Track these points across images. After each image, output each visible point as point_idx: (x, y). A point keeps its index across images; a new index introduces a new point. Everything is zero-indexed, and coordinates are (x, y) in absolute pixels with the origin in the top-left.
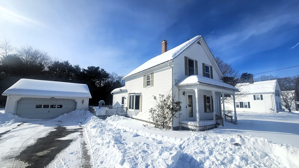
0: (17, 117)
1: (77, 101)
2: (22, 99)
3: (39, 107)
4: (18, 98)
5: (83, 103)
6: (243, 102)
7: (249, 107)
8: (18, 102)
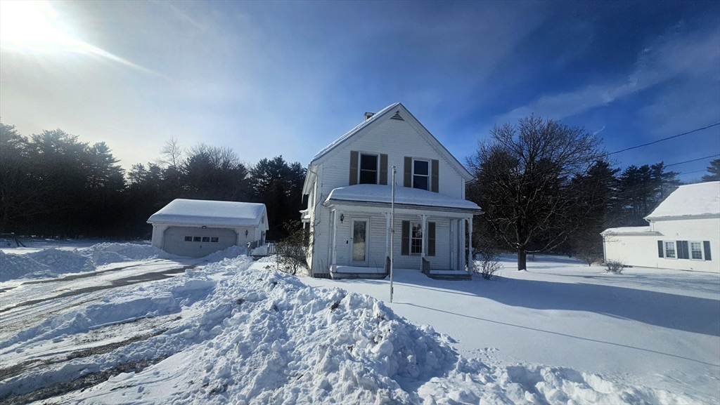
0: (162, 251)
1: (238, 231)
2: (169, 228)
3: (188, 239)
4: (164, 227)
5: (247, 234)
6: (686, 242)
7: (708, 257)
8: (165, 232)
